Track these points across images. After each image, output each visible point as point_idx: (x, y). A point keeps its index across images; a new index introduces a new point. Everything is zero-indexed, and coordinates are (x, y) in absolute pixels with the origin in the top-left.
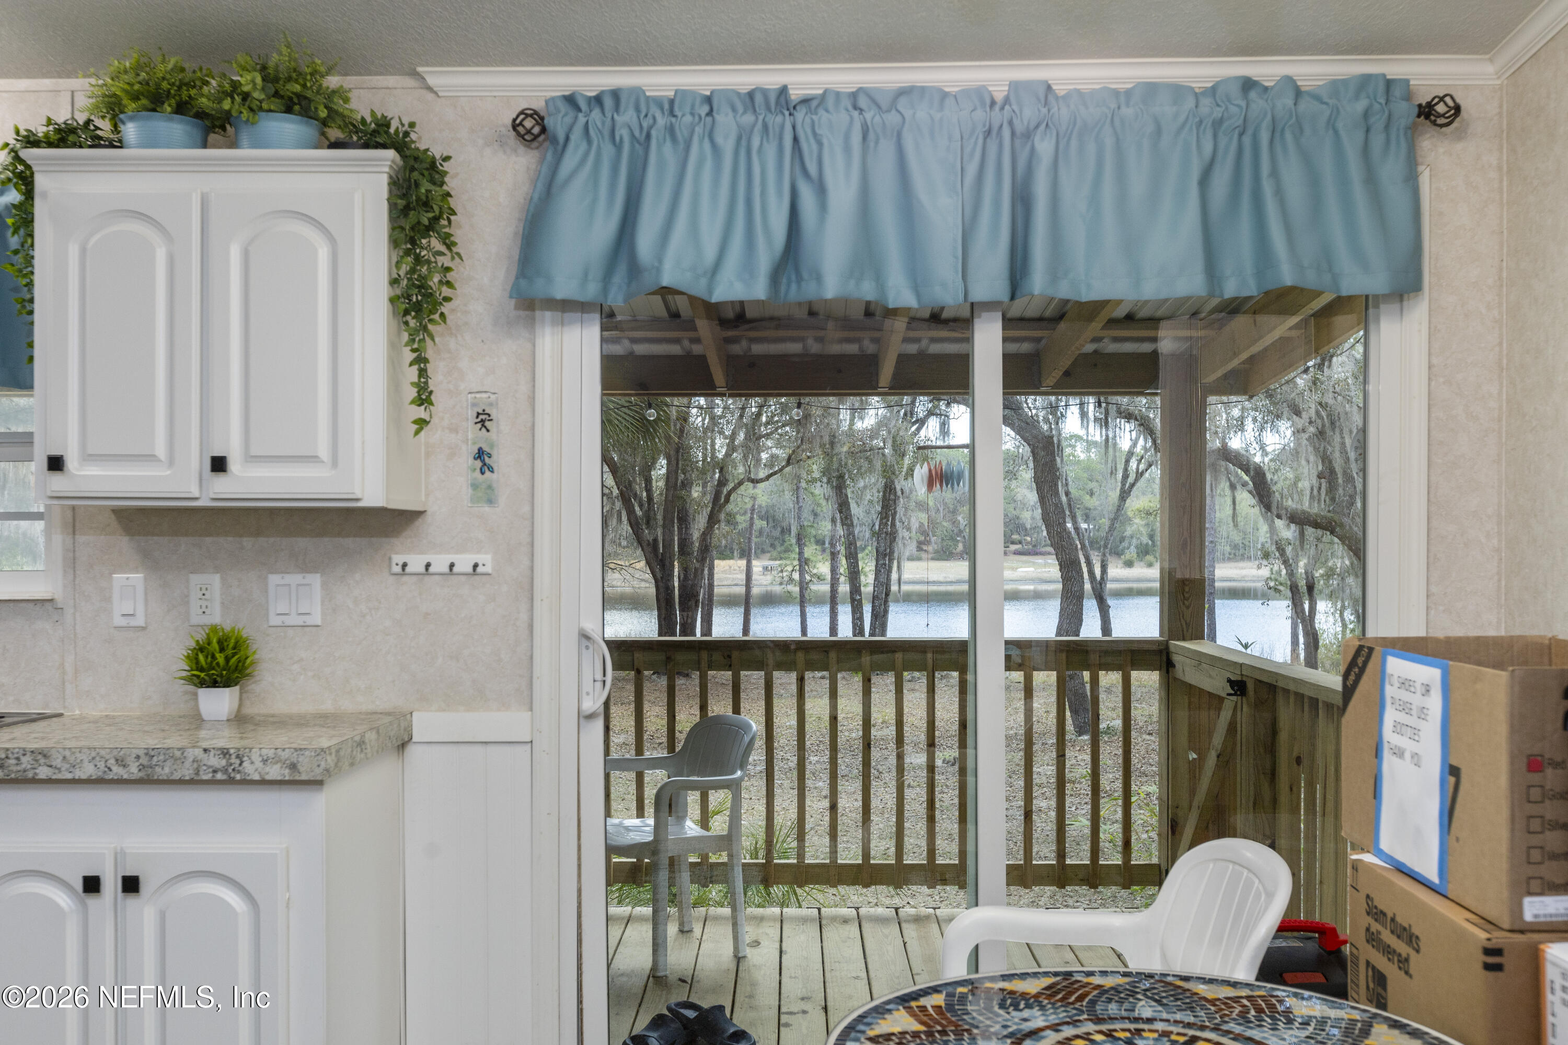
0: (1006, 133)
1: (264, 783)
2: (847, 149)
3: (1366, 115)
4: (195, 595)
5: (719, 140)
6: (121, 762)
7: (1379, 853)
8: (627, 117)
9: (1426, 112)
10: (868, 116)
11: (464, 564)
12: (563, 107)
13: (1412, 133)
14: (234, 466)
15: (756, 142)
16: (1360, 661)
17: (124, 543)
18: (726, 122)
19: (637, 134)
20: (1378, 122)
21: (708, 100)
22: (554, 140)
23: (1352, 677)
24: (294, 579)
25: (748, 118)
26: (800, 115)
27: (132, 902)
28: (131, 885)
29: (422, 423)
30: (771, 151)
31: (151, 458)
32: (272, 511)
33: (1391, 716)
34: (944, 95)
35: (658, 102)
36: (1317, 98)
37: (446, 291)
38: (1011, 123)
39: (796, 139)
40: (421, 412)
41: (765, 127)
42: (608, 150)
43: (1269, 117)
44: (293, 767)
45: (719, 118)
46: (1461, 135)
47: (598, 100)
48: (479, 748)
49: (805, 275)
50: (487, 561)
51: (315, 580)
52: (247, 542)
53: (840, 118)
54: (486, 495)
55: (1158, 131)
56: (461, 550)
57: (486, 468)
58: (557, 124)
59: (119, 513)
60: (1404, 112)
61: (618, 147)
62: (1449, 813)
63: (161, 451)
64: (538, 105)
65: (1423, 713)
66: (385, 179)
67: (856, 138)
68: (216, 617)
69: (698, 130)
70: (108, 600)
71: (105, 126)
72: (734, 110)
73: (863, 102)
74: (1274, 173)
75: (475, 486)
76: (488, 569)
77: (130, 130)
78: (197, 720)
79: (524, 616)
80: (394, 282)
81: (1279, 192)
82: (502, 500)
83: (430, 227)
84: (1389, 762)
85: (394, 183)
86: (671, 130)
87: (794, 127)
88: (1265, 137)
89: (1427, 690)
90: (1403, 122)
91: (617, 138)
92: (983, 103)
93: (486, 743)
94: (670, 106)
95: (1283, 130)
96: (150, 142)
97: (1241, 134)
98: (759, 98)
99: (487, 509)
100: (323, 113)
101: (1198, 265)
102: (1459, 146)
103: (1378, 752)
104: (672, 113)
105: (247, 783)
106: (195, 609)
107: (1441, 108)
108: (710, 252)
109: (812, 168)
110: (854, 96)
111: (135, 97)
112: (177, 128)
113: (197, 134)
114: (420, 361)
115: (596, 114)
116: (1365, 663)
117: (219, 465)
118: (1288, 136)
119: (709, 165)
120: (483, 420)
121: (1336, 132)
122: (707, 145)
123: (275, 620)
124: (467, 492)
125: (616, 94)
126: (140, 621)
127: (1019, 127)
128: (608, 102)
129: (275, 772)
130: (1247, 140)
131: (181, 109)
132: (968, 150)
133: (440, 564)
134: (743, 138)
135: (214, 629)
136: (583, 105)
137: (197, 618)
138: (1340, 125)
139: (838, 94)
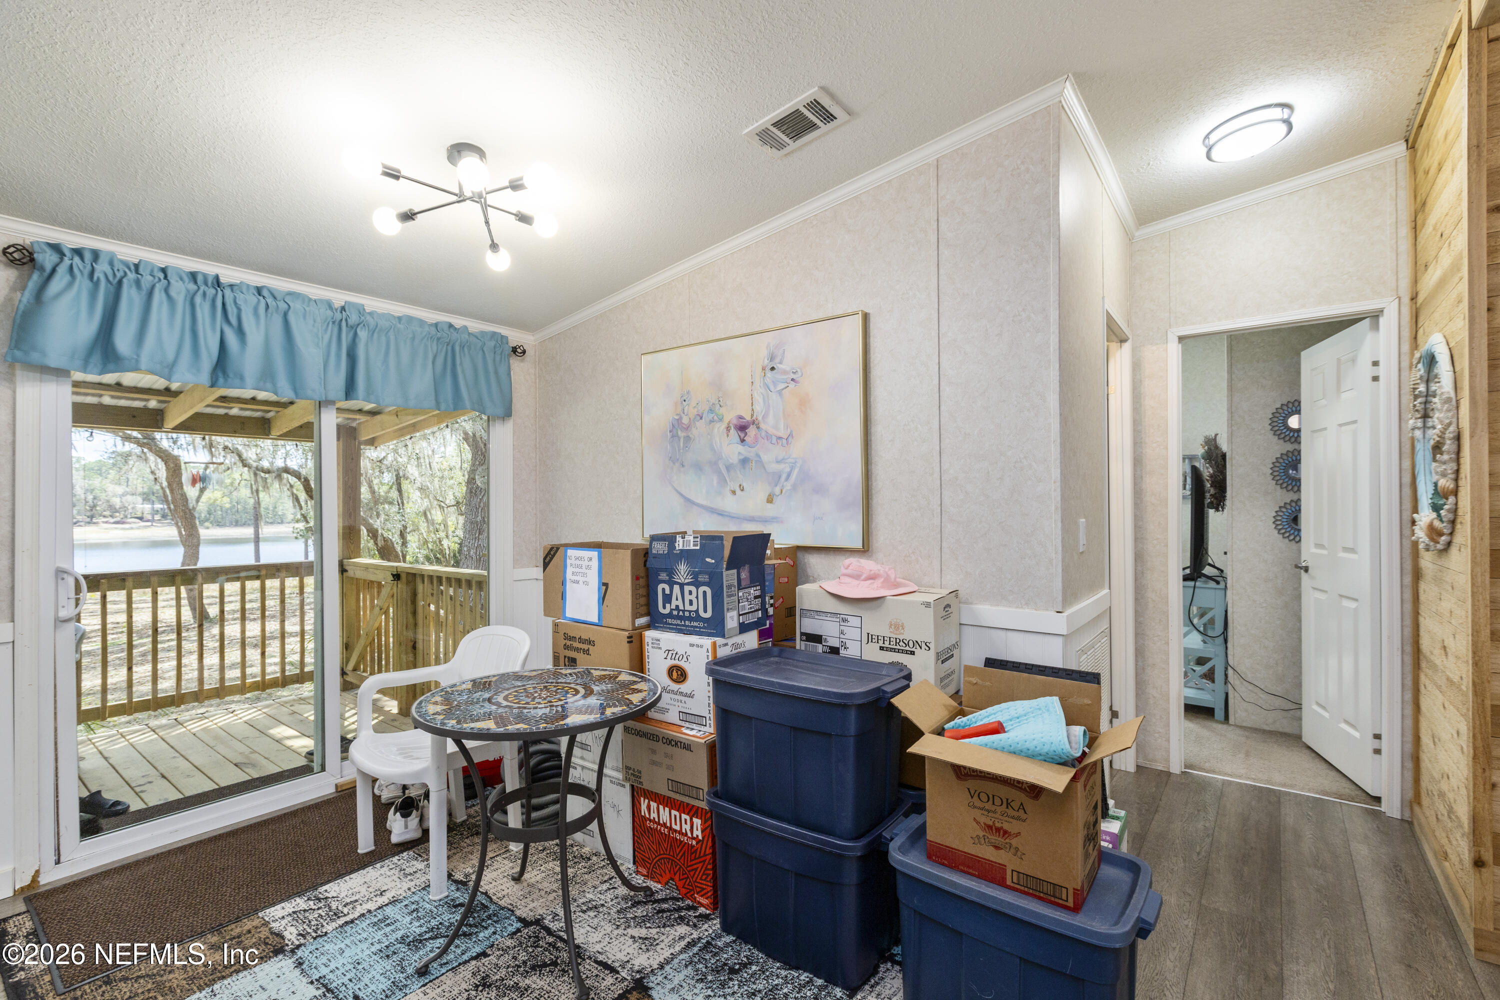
0: (344, 324)
2: (256, 314)
3: (495, 347)
5: (173, 295)
7: (565, 618)
8: (103, 267)
9: (514, 350)
10: (268, 300)
12: (51, 252)
13: (509, 356)
15: (198, 300)
16: (552, 553)
18: (177, 285)
19: (111, 278)
20: (499, 351)
21: (164, 271)
22: (42, 270)
23: (548, 559)
25: (193, 287)
26: (226, 292)
30: (208, 307)
33: (569, 571)
34: (308, 299)
35: (127, 264)
36: (476, 337)
38: (346, 320)
39: (224, 304)
41: (204, 294)
42: (88, 285)
43: (458, 340)
45: (172, 282)
46: (522, 361)
47: (79, 253)
49: (231, 375)
53: (253, 299)
55: (413, 338)
58: (45, 260)
60: (507, 349)
61: (96, 284)
62: (603, 599)
65: (589, 568)
67: (262, 310)
69: (158, 286)
72: (182, 280)
73: (265, 293)
74: (461, 364)
81: (463, 372)
84: (569, 586)
86: (138, 283)
87: (223, 297)
88: (457, 348)
89: (591, 559)
90: (507, 353)
91: (95, 278)
92: (331, 308)
94: (136, 268)
95: (464, 347)
97: (448, 345)
98: (200, 277)
101: (433, 398)
102: (522, 364)
103: (563, 583)
104: (137, 272)
107: (519, 350)
109: (233, 320)
110: (260, 288)
115: (78, 261)
116: (555, 554)
118: (466, 350)
119: (167, 309)
121: (483, 351)
122: (165, 297)
125: (93, 252)
127: (350, 323)
128: (85, 254)
130: (450, 348)
132: (323, 329)
134: (189, 297)
136: (67, 252)
138: (485, 349)
139: (248, 285)
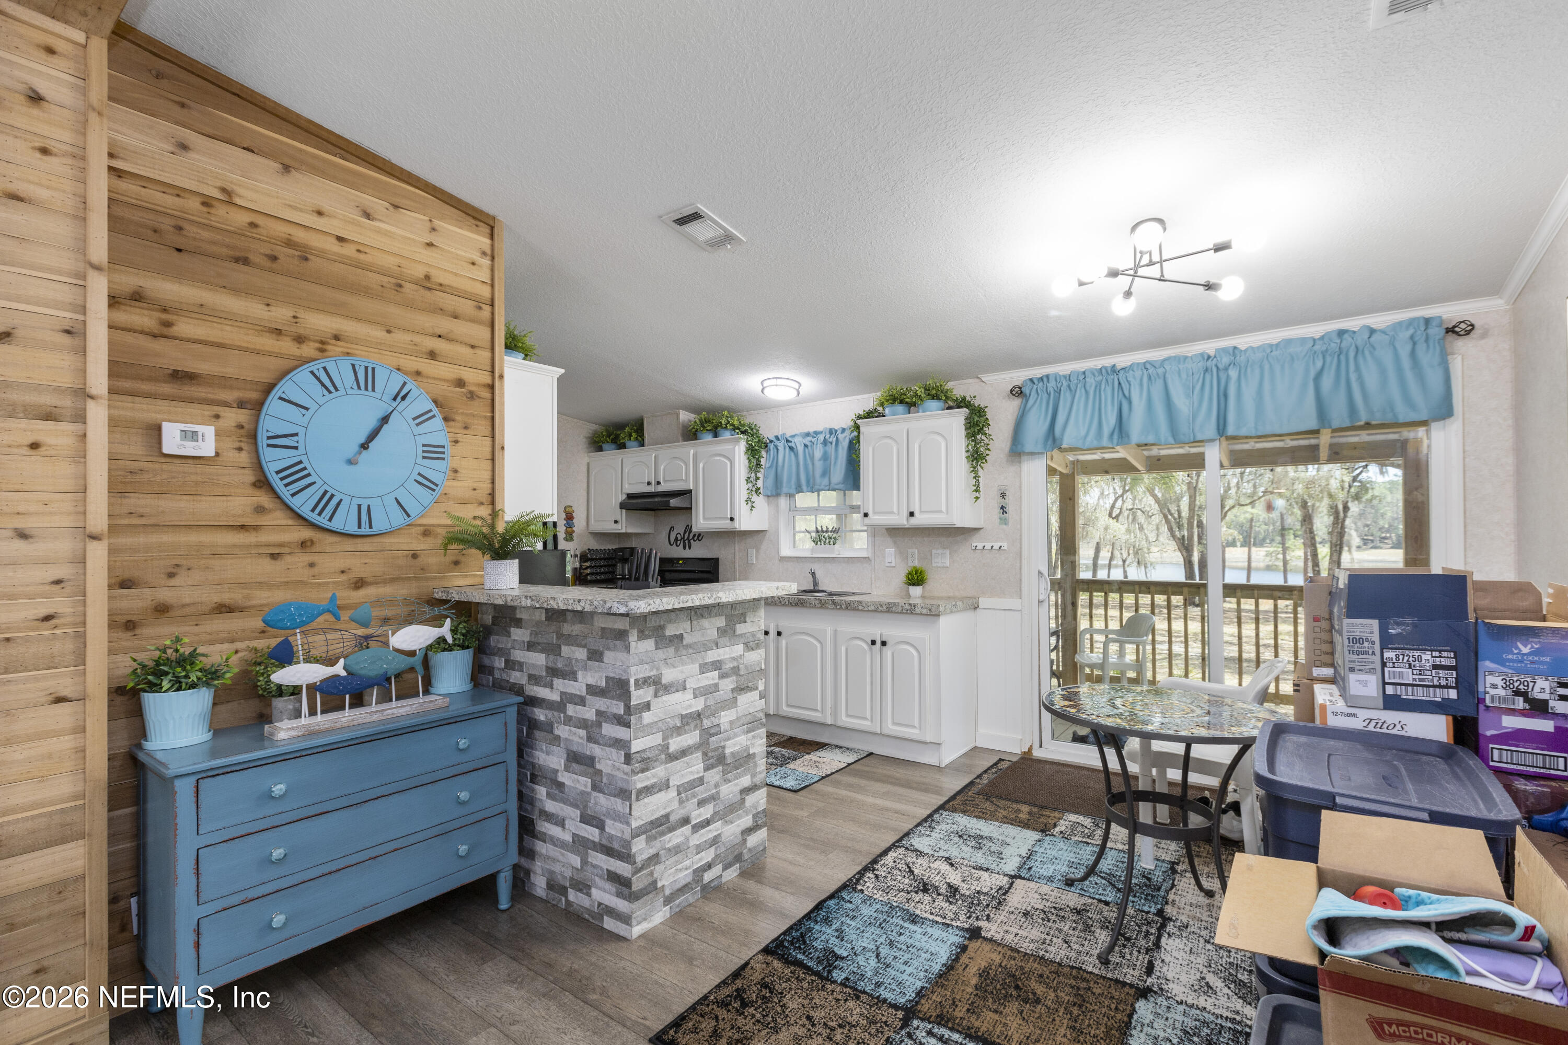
0: (1215, 370)
1: (921, 614)
2: (1141, 385)
3: (1413, 336)
4: (910, 556)
5: (1088, 388)
6: (881, 606)
8: (1052, 385)
9: (1451, 330)
10: (1150, 371)
11: (996, 547)
12: (1029, 383)
13: (1443, 341)
14: (916, 514)
15: (1103, 387)
17: (889, 540)
18: (1090, 381)
19: (1056, 388)
20: (1421, 339)
21: (1084, 373)
22: (1026, 395)
24: (940, 551)
25: (1100, 378)
26: (1121, 374)
27: (884, 648)
28: (884, 643)
29: (977, 498)
30: (1109, 390)
31: (892, 512)
32: (933, 529)
34: (1186, 358)
35: (1065, 377)
36: (1383, 332)
37: (987, 452)
38: (1217, 365)
39: (1119, 384)
40: (977, 494)
41: (1107, 380)
42: (1045, 396)
43: (1353, 346)
44: (930, 610)
45: (1087, 379)
46: (1475, 338)
47: (1041, 379)
48: (1003, 612)
50: (1005, 546)
51: (948, 552)
52: (926, 539)
53: (1139, 373)
54: (1004, 522)
55: (1293, 359)
56: (996, 541)
57: (1004, 512)
58: (1026, 390)
59: (887, 530)
60: (1436, 332)
61: (1049, 395)
63: (895, 510)
64: (1019, 383)
66: (963, 418)
67: (1145, 379)
68: (916, 563)
69: (1080, 385)
70: (884, 557)
71: (880, 409)
72: (1094, 375)
73: (1148, 366)
74: (1358, 371)
75: (1000, 519)
76: (1006, 548)
77: (887, 411)
78: (909, 596)
79: (1018, 565)
80: (967, 451)
82: (1010, 524)
83: (981, 431)
85: (966, 419)
86: (1069, 386)
87: (1119, 379)
88: (1352, 354)
90: (1437, 337)
91: (1048, 392)
92: (1203, 358)
93: (1005, 610)
94: (1068, 378)
95: (1363, 351)
96: (893, 414)
97: (1339, 356)
98: (1104, 371)
99: (1005, 527)
100: (944, 398)
102: (1475, 343)
104: (1070, 380)
105: (916, 614)
106: (910, 561)
107: (1462, 327)
108: (1083, 433)
109: (1127, 394)
110: (1144, 363)
111: (888, 401)
112: (900, 408)
113: (907, 409)
114: (976, 477)
115: (1041, 384)
117: (912, 514)
118: (1367, 352)
119: (1083, 399)
120: (1003, 495)
121: (1395, 347)
122: (1083, 390)
123: (934, 565)
124: (998, 521)
125: (1047, 376)
126: (893, 564)
127: (1220, 366)
128: (1045, 380)
129: (925, 611)
130: (1342, 358)
131: (901, 402)
132: (1195, 380)
133: (988, 547)
134: (1098, 385)
135: (914, 567)
136: (1036, 382)
137: (911, 564)
138: (1397, 343)
139: (1138, 364)
